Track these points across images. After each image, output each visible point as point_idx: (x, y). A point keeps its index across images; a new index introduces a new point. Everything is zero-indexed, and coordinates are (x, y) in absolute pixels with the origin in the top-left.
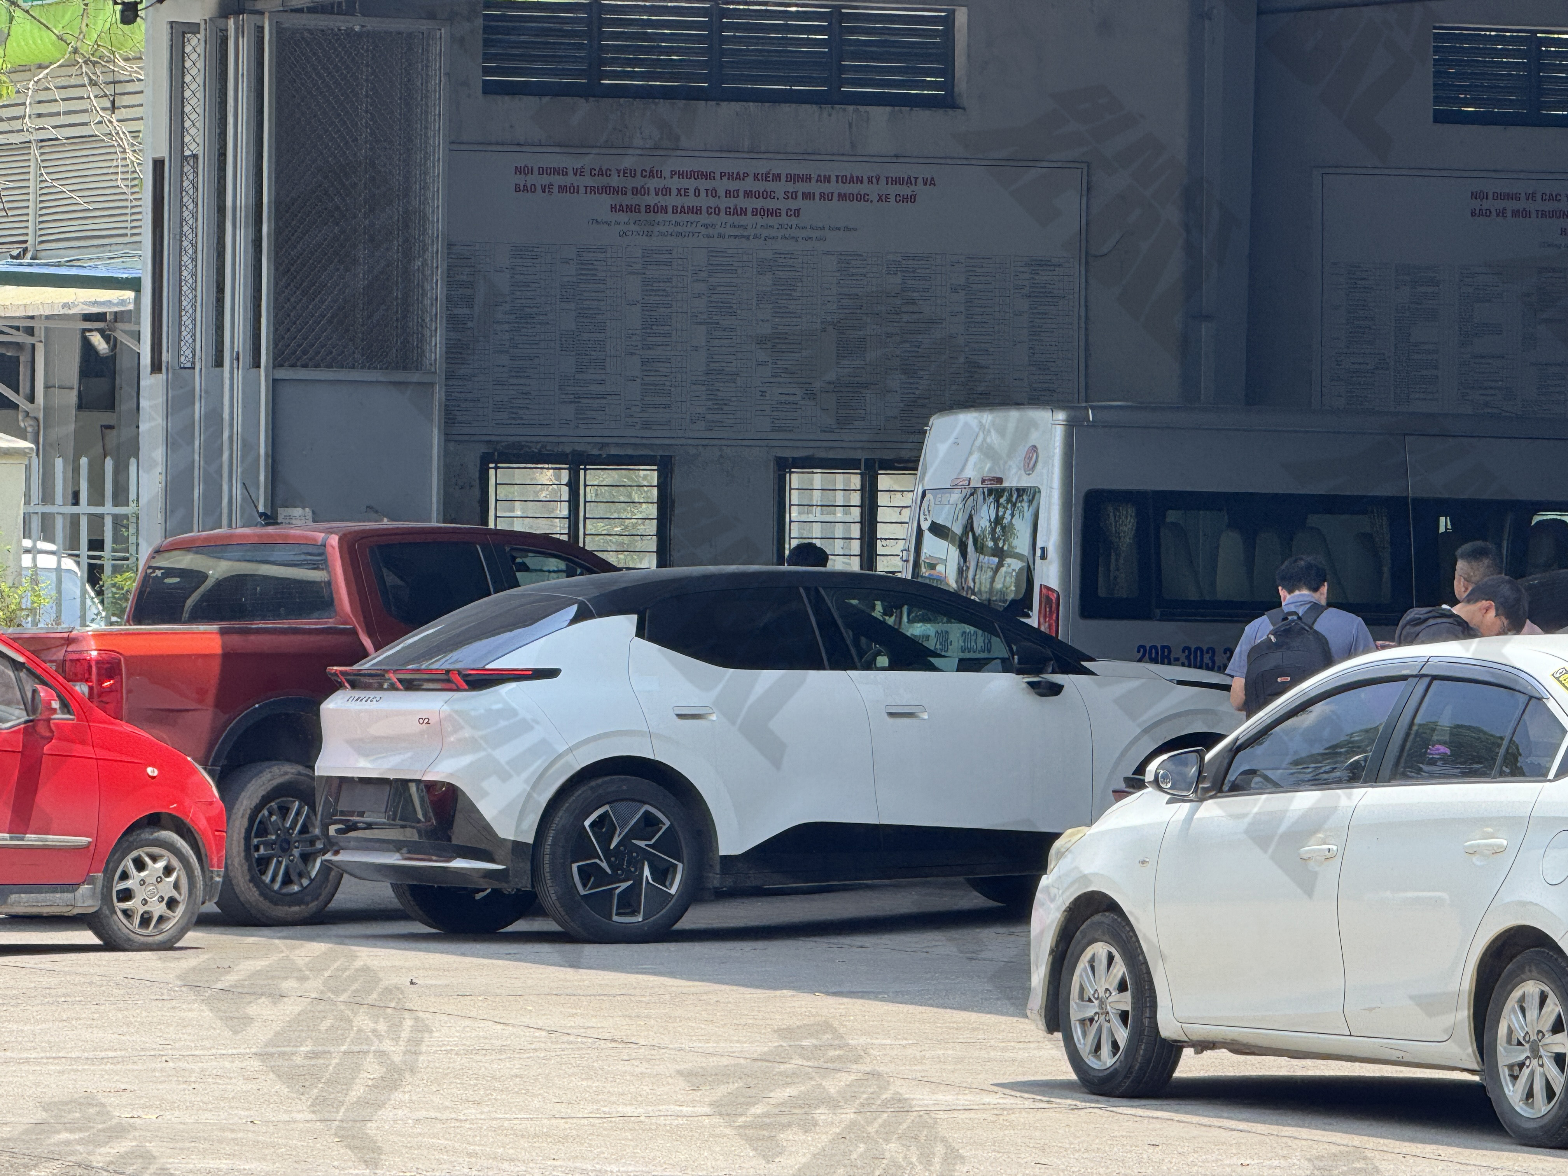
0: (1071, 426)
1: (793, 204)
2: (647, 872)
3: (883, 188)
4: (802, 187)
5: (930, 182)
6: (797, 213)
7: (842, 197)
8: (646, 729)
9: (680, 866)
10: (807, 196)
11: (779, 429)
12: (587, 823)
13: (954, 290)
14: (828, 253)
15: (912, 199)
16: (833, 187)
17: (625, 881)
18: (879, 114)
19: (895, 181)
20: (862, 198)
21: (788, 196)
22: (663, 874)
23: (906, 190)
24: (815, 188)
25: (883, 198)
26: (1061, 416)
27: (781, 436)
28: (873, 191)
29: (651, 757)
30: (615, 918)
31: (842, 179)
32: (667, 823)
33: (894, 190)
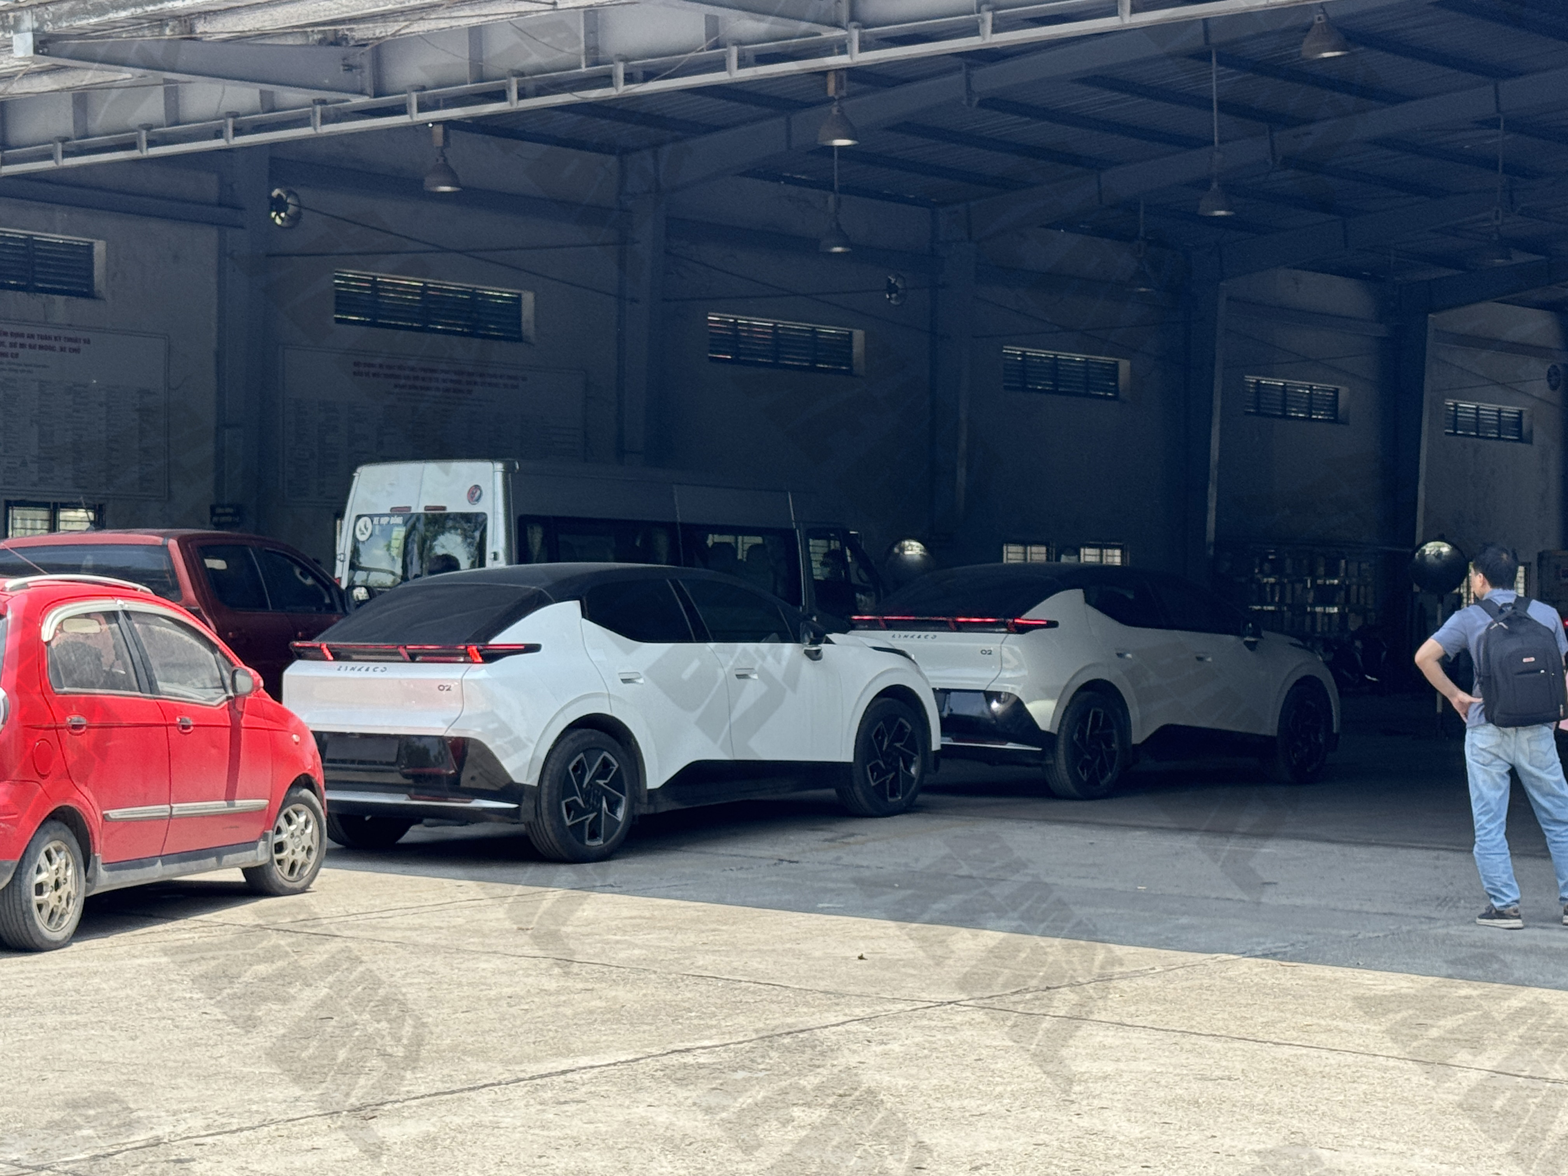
0: (506, 474)
1: (14, 350)
2: (605, 805)
3: (63, 343)
4: (19, 340)
5: (87, 341)
6: (17, 355)
7: (41, 347)
8: (606, 692)
9: (624, 800)
10: (22, 346)
11: (9, 483)
12: (570, 767)
13: (101, 405)
14: (34, 381)
15: (76, 351)
16: (38, 342)
17: (592, 812)
18: (60, 299)
19: (70, 340)
20: (52, 348)
21: (13, 345)
22: (613, 805)
23: (74, 345)
24: (27, 341)
25: (62, 349)
26: (499, 466)
27: (8, 487)
28: (57, 345)
29: (608, 713)
30: (588, 843)
31: (42, 337)
32: (616, 765)
33: (68, 345)
